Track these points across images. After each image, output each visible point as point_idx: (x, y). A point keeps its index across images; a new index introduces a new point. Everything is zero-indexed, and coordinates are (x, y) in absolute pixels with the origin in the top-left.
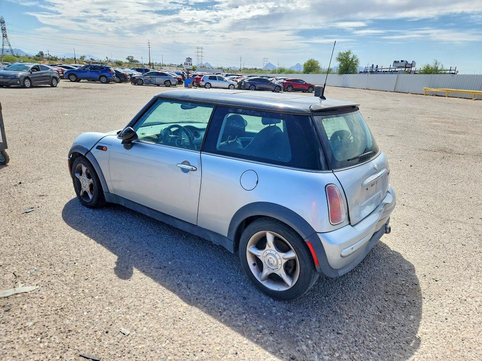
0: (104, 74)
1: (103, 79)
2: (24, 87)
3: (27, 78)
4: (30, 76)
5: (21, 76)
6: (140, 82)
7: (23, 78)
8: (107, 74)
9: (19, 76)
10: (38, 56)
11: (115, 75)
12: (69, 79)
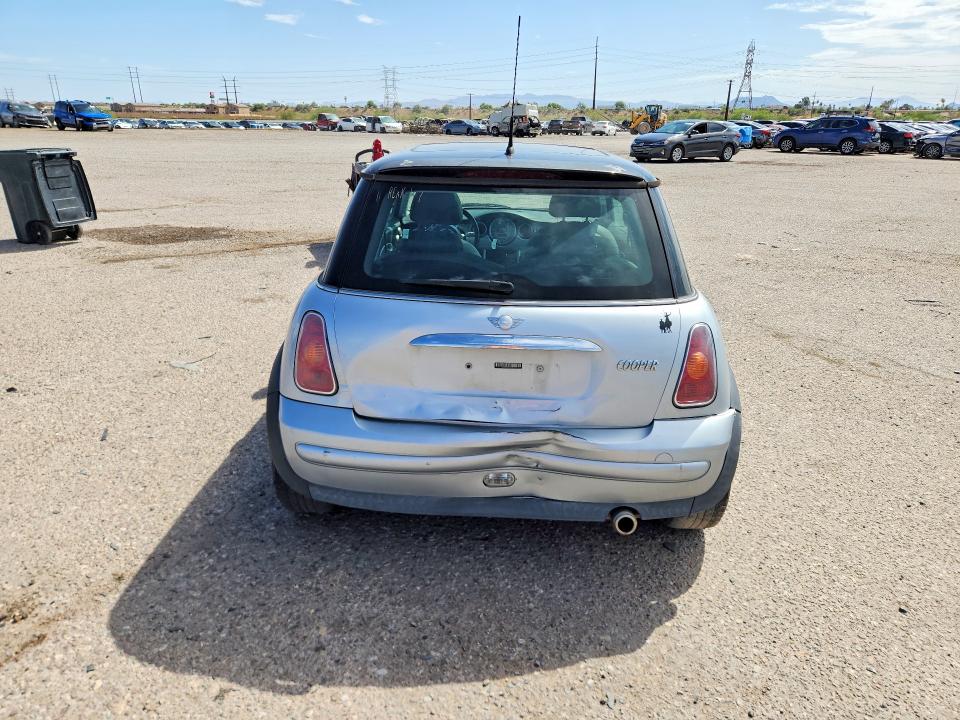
0: (853, 134)
1: (848, 146)
2: (670, 161)
3: (679, 145)
4: (685, 143)
5: (671, 142)
6: (933, 151)
7: (670, 146)
8: (859, 134)
9: (666, 142)
10: (797, 106)
11: (878, 135)
12: (779, 147)
